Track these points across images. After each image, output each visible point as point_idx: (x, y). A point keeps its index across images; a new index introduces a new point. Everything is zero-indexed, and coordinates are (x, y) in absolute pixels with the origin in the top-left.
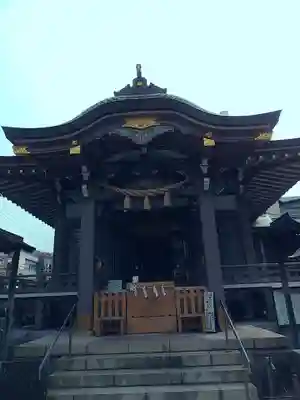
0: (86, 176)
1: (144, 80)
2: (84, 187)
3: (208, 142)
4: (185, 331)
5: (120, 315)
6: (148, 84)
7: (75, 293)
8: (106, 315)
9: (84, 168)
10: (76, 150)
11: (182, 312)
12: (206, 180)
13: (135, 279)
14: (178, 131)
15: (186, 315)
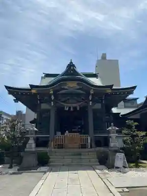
2: (52, 103)
4: (82, 148)
5: (63, 142)
7: (49, 136)
8: (58, 142)
9: (52, 96)
10: (51, 92)
12: (91, 102)
13: (67, 132)
15: (82, 143)
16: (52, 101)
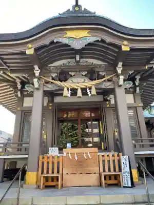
0: (37, 73)
1: (80, 7)
2: (35, 80)
3: (125, 48)
5: (58, 172)
6: (83, 9)
7: (26, 156)
8: (48, 173)
9: (36, 67)
10: (30, 52)
11: (104, 171)
13: (69, 145)
14: (103, 41)
15: (107, 173)
16: (35, 77)
